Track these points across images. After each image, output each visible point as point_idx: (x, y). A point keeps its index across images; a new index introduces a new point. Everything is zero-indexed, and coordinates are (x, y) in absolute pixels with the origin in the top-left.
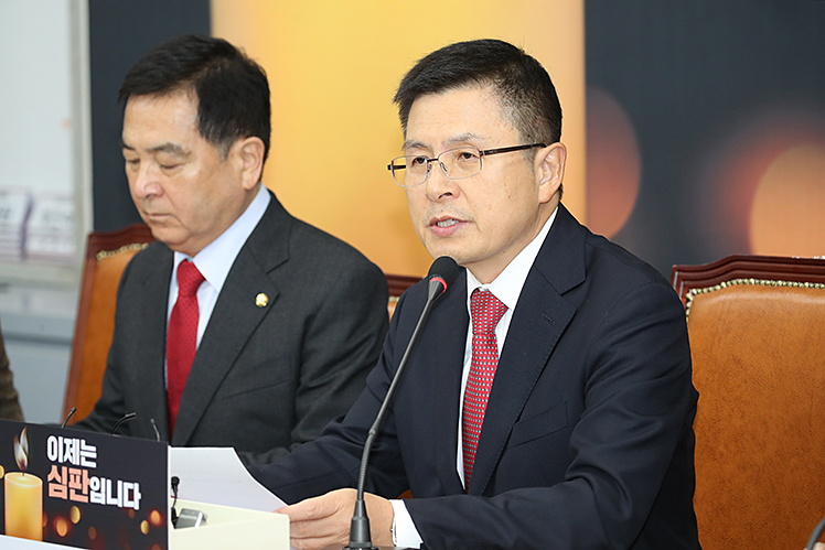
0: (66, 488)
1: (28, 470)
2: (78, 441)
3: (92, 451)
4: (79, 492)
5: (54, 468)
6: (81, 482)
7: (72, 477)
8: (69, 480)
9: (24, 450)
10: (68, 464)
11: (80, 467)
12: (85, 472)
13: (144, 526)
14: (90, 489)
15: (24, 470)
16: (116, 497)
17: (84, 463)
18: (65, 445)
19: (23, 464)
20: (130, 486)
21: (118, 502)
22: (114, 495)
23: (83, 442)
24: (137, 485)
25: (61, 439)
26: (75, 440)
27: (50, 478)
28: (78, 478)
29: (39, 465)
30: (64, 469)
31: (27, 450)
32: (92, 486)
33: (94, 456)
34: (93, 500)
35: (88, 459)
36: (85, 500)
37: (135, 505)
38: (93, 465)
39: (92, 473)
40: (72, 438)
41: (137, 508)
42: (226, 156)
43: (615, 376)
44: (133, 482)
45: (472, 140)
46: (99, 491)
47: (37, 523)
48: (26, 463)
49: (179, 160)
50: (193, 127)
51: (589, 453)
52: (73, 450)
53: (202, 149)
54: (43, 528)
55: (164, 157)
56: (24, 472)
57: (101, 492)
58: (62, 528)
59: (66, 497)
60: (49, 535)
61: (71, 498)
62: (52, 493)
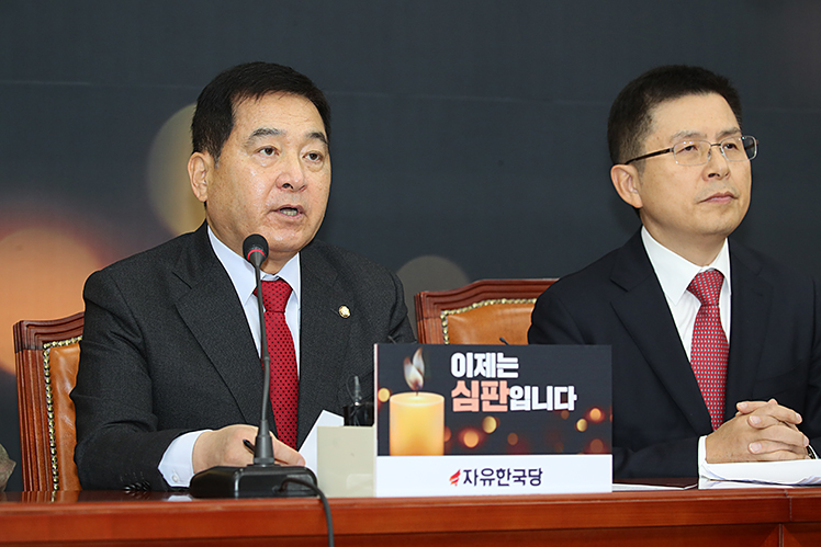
0: (477, 401)
1: (429, 386)
2: (494, 354)
3: (513, 363)
4: (493, 403)
5: (461, 384)
6: (498, 392)
7: (485, 390)
8: (481, 392)
9: (419, 370)
10: (480, 378)
11: (497, 379)
12: (504, 384)
13: (581, 425)
14: (509, 398)
15: (418, 389)
16: (545, 401)
17: (501, 374)
18: (475, 361)
19: (416, 384)
20: (564, 389)
21: (548, 406)
22: (542, 399)
23: (500, 355)
24: (571, 389)
25: (470, 355)
26: (488, 354)
27: (455, 393)
28: (494, 390)
29: (439, 381)
30: (475, 384)
31: (422, 369)
32: (513, 395)
33: (516, 366)
34: (514, 406)
35: (506, 370)
36: (505, 409)
37: (570, 406)
38: (515, 375)
39: (511, 383)
40: (485, 353)
41: (571, 408)
44: (567, 386)
46: (523, 399)
47: (437, 435)
48: (421, 383)
52: (485, 364)
54: (445, 443)
56: (418, 391)
57: (525, 399)
58: (471, 439)
59: (477, 409)
60: (453, 447)
61: (484, 410)
62: (457, 406)
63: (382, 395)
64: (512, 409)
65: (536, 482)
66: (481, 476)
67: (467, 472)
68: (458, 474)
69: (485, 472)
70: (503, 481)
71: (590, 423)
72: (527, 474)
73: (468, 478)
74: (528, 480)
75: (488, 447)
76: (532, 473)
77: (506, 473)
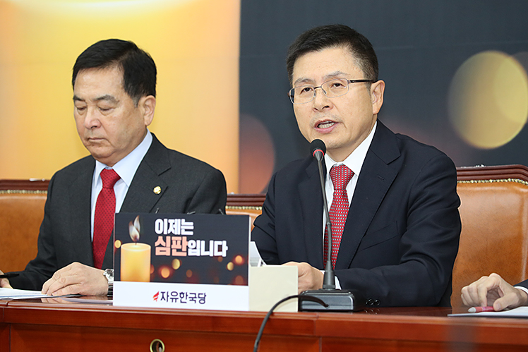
0: (169, 249)
1: (142, 240)
2: (179, 220)
3: (190, 225)
4: (179, 250)
5: (160, 238)
6: (181, 244)
7: (174, 242)
8: (171, 244)
9: (137, 229)
10: (171, 235)
11: (180, 236)
12: (185, 238)
13: (230, 266)
14: (188, 247)
15: (137, 241)
16: (209, 250)
17: (184, 233)
18: (169, 224)
19: (135, 237)
20: (220, 243)
21: (210, 253)
22: (207, 249)
23: (183, 220)
24: (225, 243)
25: (166, 220)
26: (176, 220)
27: (157, 244)
28: (179, 242)
29: (148, 236)
30: (168, 238)
31: (139, 229)
32: (190, 246)
33: (192, 228)
34: (190, 254)
35: (186, 230)
36: (185, 254)
37: (224, 254)
38: (191, 233)
39: (189, 238)
40: (174, 219)
41: (224, 255)
42: (137, 104)
43: (428, 204)
44: (222, 240)
45: (341, 76)
47: (146, 270)
48: (138, 237)
49: (112, 105)
50: (121, 86)
51: (417, 246)
52: (175, 226)
53: (125, 98)
54: (151, 275)
55: (104, 103)
56: (136, 242)
57: (197, 249)
58: (165, 273)
59: (169, 254)
60: (156, 278)
61: (173, 255)
62: (158, 253)
63: (117, 244)
64: (189, 255)
65: (202, 302)
66: (170, 296)
67: (163, 293)
68: (158, 294)
69: (173, 294)
70: (183, 300)
71: (235, 265)
72: (197, 296)
73: (163, 297)
74: (198, 300)
75: (176, 278)
76: (201, 296)
77: (185, 295)
